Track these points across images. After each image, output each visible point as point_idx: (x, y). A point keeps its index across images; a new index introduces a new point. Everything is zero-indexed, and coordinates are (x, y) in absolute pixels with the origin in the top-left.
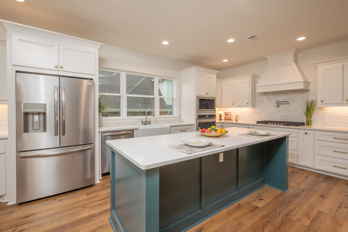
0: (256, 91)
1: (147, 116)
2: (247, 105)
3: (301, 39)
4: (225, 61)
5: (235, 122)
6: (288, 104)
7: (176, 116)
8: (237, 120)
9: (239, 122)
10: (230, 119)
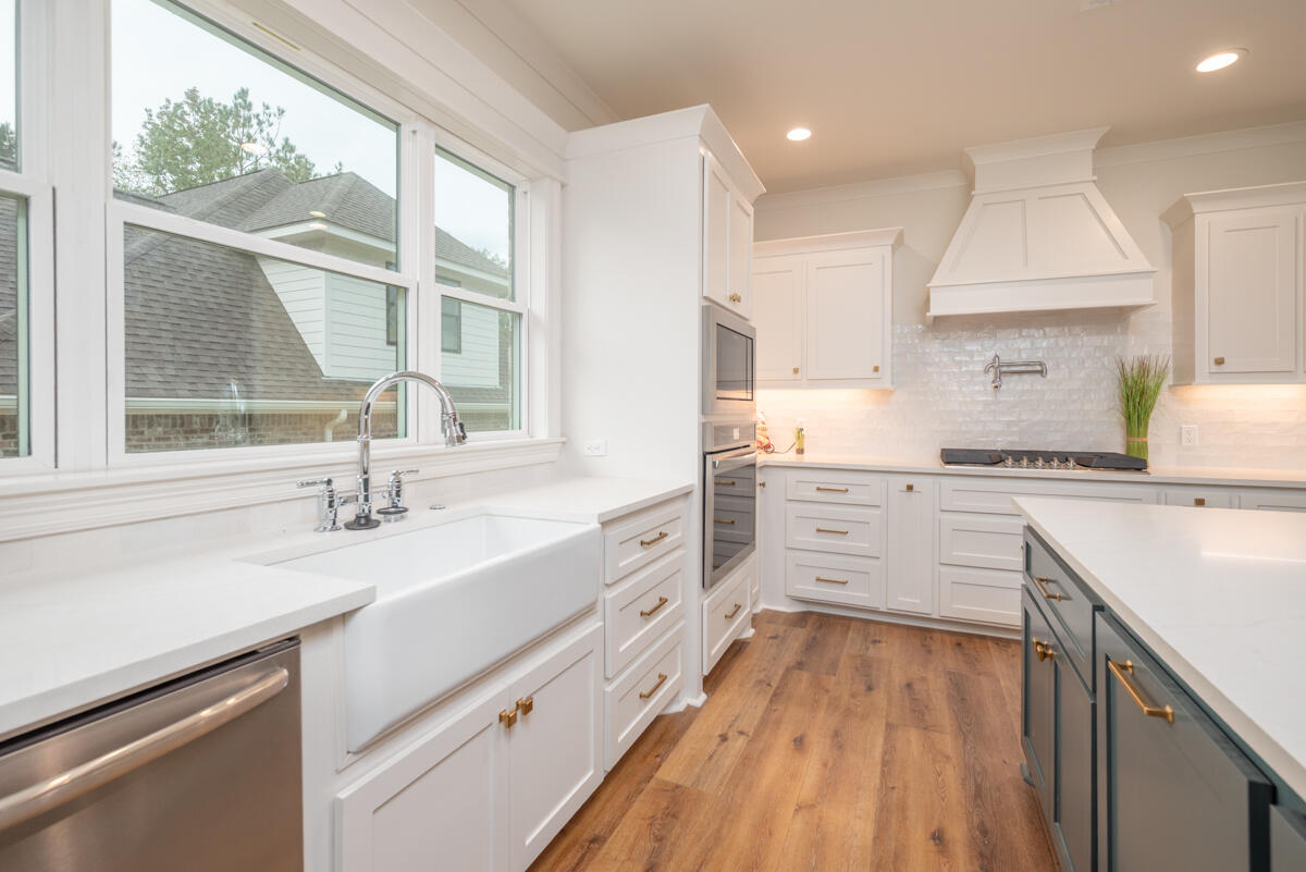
0: (929, 311)
1: (373, 443)
2: (875, 375)
3: (1218, 62)
4: (799, 134)
5: (791, 457)
6: (1038, 376)
7: (542, 434)
8: (800, 451)
9: (809, 457)
10: (768, 446)
